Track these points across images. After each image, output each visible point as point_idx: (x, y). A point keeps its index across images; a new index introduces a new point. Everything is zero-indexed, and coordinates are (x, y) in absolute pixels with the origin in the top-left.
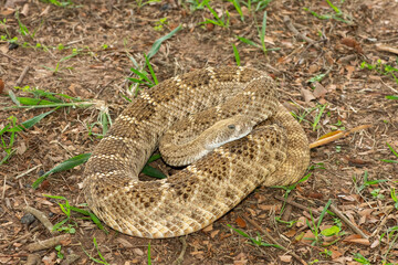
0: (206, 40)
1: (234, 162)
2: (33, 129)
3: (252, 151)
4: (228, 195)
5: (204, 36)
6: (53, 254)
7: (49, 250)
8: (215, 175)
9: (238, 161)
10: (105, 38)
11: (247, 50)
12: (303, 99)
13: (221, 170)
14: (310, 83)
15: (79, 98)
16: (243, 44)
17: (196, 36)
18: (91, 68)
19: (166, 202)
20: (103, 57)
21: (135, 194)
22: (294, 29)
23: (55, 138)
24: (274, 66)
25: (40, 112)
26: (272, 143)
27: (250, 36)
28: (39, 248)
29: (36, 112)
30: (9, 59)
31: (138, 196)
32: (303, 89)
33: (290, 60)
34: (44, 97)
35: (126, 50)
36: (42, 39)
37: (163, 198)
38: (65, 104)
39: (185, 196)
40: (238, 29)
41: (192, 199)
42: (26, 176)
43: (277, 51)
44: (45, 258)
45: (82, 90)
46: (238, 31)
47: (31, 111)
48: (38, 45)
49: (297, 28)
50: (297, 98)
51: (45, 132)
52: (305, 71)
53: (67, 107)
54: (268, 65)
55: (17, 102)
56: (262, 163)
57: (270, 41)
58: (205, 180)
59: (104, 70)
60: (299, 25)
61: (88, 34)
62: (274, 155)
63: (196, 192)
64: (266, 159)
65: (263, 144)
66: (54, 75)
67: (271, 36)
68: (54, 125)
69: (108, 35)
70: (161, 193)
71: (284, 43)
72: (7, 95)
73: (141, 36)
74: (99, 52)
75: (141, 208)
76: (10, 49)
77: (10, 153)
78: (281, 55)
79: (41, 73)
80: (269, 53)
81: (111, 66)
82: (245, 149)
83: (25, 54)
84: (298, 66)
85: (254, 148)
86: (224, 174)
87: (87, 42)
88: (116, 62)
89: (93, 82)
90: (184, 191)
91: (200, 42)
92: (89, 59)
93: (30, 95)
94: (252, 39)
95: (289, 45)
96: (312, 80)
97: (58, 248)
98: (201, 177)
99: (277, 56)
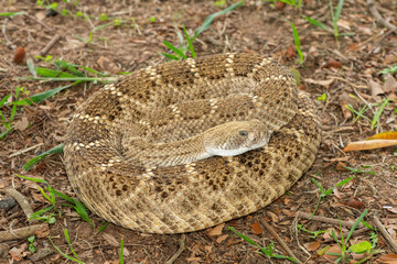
0: (272, 20)
1: (239, 175)
2: (44, 104)
3: (264, 166)
4: (214, 208)
5: (271, 15)
6: (24, 246)
7: (21, 241)
8: (211, 183)
9: (245, 175)
10: (158, 11)
11: (316, 34)
12: (369, 92)
13: (221, 179)
14: (381, 75)
15: (106, 73)
16: (313, 26)
17: (262, 15)
18: (131, 42)
19: (139, 195)
20: (147, 31)
21: (109, 176)
22: (376, 14)
23: (67, 115)
24: (343, 53)
25: (58, 86)
26: (289, 159)
27: (323, 19)
28: (10, 237)
29: (53, 85)
30: (43, 27)
31: (111, 180)
32: (371, 82)
33: (364, 47)
34: (65, 70)
35: (176, 25)
36: (86, 8)
37: (138, 189)
38: (87, 79)
39: (164, 195)
40: (311, 9)
41: (171, 201)
42: (22, 156)
43: (351, 37)
44: (14, 249)
45: (111, 65)
46: (310, 12)
47: (48, 83)
48: (79, 13)
49: (381, 13)
50: (362, 91)
51: (58, 108)
52: (379, 61)
53: (88, 82)
54: (336, 51)
55: (35, 73)
56: (271, 183)
57: (345, 25)
58: (196, 185)
59: (145, 45)
60: (384, 10)
61: (140, 6)
62: (287, 174)
63: (179, 194)
64: (277, 178)
65: (278, 160)
66: (86, 46)
67: (348, 20)
68: (69, 101)
69: (163, 8)
70: (137, 182)
71: (361, 28)
72: (26, 65)
73: (200, 11)
74: (145, 26)
75: (112, 195)
76: (48, 16)
77: (9, 128)
78: (355, 42)
79: (73, 44)
80: (341, 39)
81: (154, 41)
82: (257, 162)
83: (62, 22)
84: (372, 55)
85: (267, 163)
86: (222, 185)
87: (135, 14)
88: (161, 38)
89: (129, 58)
90: (166, 188)
91: (265, 22)
92: (131, 32)
93: (52, 66)
94: (325, 22)
95: (367, 31)
96: (385, 71)
97: (31, 239)
98: (192, 179)
99: (350, 42)
